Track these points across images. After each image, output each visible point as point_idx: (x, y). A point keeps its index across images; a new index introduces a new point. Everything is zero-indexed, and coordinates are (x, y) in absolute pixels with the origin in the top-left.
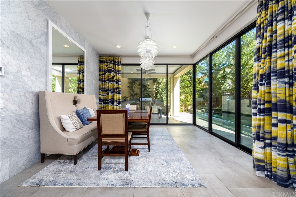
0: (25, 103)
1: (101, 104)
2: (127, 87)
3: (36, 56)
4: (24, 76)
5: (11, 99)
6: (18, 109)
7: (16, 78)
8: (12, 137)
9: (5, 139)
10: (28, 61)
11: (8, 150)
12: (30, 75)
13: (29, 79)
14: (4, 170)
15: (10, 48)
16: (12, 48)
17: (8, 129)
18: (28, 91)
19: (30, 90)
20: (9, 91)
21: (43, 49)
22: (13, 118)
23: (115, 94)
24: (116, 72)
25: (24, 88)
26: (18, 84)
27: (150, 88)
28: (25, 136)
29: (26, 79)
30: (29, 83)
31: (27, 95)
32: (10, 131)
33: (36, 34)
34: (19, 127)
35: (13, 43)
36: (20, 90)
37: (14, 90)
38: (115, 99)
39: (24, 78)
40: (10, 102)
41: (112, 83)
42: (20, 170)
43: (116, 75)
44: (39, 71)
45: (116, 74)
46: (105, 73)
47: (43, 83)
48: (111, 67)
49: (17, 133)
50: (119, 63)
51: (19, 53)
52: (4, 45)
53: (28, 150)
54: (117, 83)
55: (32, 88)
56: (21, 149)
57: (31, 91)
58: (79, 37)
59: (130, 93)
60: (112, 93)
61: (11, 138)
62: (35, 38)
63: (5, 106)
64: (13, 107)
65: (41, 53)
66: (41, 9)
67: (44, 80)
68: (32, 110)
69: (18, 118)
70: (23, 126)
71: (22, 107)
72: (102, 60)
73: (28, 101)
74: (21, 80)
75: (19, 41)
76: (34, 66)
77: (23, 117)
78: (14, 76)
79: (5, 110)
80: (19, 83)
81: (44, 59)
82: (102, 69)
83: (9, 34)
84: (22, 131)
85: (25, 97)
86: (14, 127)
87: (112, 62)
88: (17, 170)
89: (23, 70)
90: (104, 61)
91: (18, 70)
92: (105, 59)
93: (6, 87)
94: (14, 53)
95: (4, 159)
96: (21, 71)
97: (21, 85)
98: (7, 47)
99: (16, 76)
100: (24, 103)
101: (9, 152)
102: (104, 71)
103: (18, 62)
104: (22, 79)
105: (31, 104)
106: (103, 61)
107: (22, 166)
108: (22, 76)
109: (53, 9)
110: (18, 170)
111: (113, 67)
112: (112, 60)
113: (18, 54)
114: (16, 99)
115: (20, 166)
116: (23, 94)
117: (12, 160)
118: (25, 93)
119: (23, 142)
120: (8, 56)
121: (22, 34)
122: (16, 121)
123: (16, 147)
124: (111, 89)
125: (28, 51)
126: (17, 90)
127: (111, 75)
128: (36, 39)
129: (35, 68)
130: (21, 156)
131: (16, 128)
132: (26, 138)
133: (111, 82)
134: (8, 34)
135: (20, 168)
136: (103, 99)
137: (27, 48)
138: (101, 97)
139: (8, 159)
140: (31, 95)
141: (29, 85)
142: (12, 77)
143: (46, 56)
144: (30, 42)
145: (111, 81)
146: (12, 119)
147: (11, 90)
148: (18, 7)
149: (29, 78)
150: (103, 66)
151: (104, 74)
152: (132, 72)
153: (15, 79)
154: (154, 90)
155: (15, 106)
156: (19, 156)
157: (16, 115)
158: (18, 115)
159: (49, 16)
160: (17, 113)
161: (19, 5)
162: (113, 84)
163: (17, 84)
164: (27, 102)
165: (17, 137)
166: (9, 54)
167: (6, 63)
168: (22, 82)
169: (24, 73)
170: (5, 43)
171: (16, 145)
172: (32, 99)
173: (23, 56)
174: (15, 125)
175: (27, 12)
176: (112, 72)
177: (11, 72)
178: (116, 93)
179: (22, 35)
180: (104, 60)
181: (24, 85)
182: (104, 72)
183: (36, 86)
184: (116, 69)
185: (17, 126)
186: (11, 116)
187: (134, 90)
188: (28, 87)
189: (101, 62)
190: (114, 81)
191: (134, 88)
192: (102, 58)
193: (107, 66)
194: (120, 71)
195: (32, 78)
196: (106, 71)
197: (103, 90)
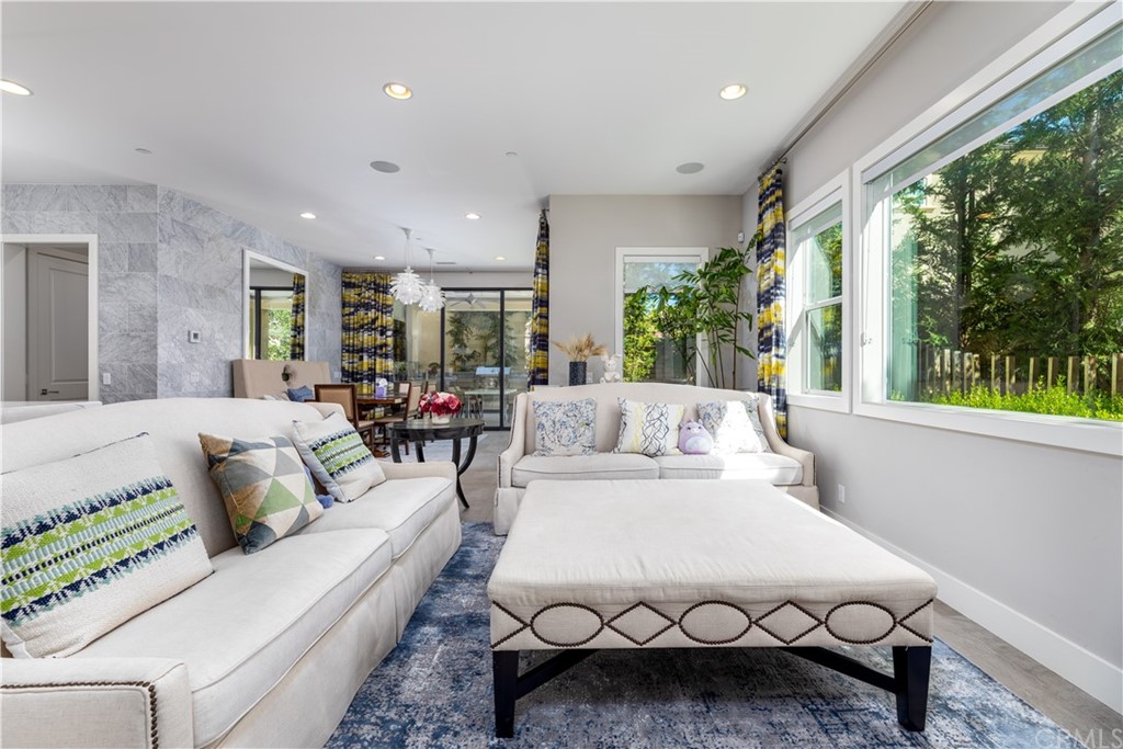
1: (346, 381)
3: (229, 309)
4: (217, 340)
7: (209, 344)
10: (221, 319)
12: (223, 338)
13: (222, 344)
15: (205, 308)
18: (221, 360)
20: (204, 361)
23: (378, 360)
24: (380, 308)
25: (216, 357)
29: (219, 344)
30: (223, 349)
31: (219, 365)
33: (230, 278)
36: (212, 360)
37: (207, 360)
38: (378, 371)
39: (217, 342)
43: (379, 317)
45: (380, 313)
46: (356, 310)
48: (370, 296)
50: (386, 288)
51: (212, 311)
52: (199, 306)
54: (382, 334)
57: (224, 360)
60: (370, 357)
63: (200, 379)
66: (236, 237)
68: (225, 386)
72: (347, 280)
74: (215, 346)
75: (212, 295)
76: (227, 323)
79: (200, 384)
80: (212, 350)
82: (349, 301)
83: (204, 290)
87: (371, 285)
89: (216, 332)
90: (354, 284)
91: (211, 333)
92: (355, 278)
93: (201, 357)
96: (214, 334)
98: (202, 307)
99: (209, 342)
100: (216, 376)
102: (352, 307)
103: (211, 322)
104: (215, 344)
106: (350, 283)
108: (215, 340)
111: (373, 297)
112: (371, 282)
116: (216, 364)
121: (215, 284)
124: (368, 348)
125: (220, 304)
126: (210, 359)
127: (369, 315)
128: (229, 284)
129: (228, 327)
133: (369, 331)
136: (350, 370)
137: (220, 301)
138: (346, 365)
143: (241, 305)
144: (223, 292)
145: (368, 328)
147: (204, 359)
148: (211, 252)
149: (222, 342)
150: (352, 295)
151: (354, 312)
153: (209, 346)
155: (208, 380)
157: (209, 391)
158: (211, 391)
159: (246, 243)
160: (210, 389)
161: (213, 248)
162: (373, 335)
163: (210, 352)
164: (220, 375)
166: (202, 314)
168: (215, 348)
169: (216, 336)
170: (200, 303)
173: (216, 314)
175: (219, 252)
176: (372, 308)
178: (381, 356)
179: (215, 286)
180: (353, 280)
181: (218, 352)
182: (352, 310)
184: (381, 301)
186: (205, 392)
188: (221, 354)
189: (347, 285)
190: (375, 329)
191: (464, 337)
192: (348, 275)
193: (359, 295)
194: (390, 306)
195: (225, 341)
196: (357, 307)
197: (348, 349)
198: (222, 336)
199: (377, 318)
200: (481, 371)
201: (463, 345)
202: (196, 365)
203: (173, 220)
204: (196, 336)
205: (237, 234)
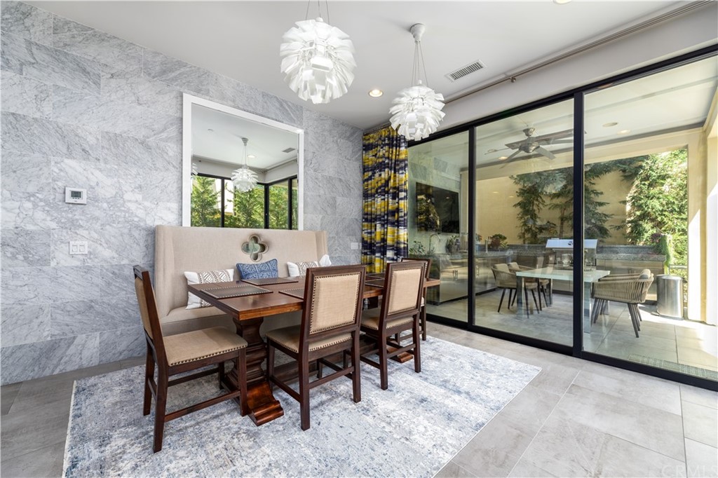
0: (131, 247)
1: (366, 254)
2: (515, 206)
3: (154, 165)
4: (129, 201)
5: (103, 240)
6: (116, 256)
7: (112, 206)
8: (105, 299)
9: (92, 301)
10: (138, 176)
11: (97, 319)
12: (141, 199)
13: (140, 206)
14: (89, 349)
15: (101, 161)
16: (105, 159)
17: (97, 286)
18: (137, 227)
19: (142, 224)
20: (100, 228)
21: (172, 149)
22: (107, 270)
23: (390, 229)
24: (393, 165)
25: (128, 222)
26: (116, 215)
27: (601, 204)
28: (131, 302)
29: (133, 207)
30: (141, 213)
31: (136, 233)
32: (101, 290)
33: (156, 126)
34: (118, 285)
35: (106, 151)
36: (120, 225)
37: (108, 227)
38: (389, 242)
39: (129, 204)
40: (101, 244)
41: (384, 199)
42: (119, 356)
43: (392, 176)
44: (162, 191)
45: (393, 172)
46: (374, 174)
47: (172, 212)
48: (383, 156)
49: (113, 295)
50: (400, 140)
51: (119, 165)
52: (90, 157)
53: (136, 326)
54: (394, 198)
55: (145, 221)
56: (123, 322)
57: (144, 227)
58: (281, 105)
59: (525, 224)
60: (383, 225)
61: (103, 302)
62: (153, 133)
63: (91, 250)
64: (107, 253)
65: (167, 158)
66: (168, 78)
67: (175, 206)
68: (146, 259)
69: (116, 271)
70: (126, 285)
71: (124, 253)
72: (367, 142)
73: (138, 244)
74: (123, 209)
75: (118, 146)
76: (151, 182)
77: (125, 270)
78: (108, 203)
79: (92, 256)
80: (119, 214)
81: (174, 166)
82: (368, 165)
83: (100, 138)
84: (124, 292)
85: (131, 235)
86: (109, 284)
87: (387, 142)
88: (114, 354)
89: (126, 192)
90: (372, 144)
91: (117, 193)
92: (372, 138)
93: (94, 221)
94: (108, 166)
95: (90, 332)
96: (123, 194)
97: (122, 216)
98: (96, 159)
99: (112, 204)
100: (128, 247)
101: (99, 323)
102: (371, 170)
103: (116, 179)
104: (123, 206)
105: (144, 249)
106: (369, 144)
107: (124, 351)
108: (124, 202)
109: (199, 68)
110: (117, 355)
111: (387, 155)
112: (386, 137)
113: (116, 167)
114: (113, 240)
115: (120, 348)
116: (126, 231)
117: (105, 336)
118: (130, 231)
119: (126, 311)
120: (97, 173)
121: (125, 133)
122: (111, 275)
123: (113, 318)
124: (380, 215)
125: (136, 158)
126: (115, 225)
127: (383, 176)
128: (155, 135)
129: (153, 186)
130: (121, 334)
131: (113, 288)
132: (133, 305)
133: (382, 195)
134: (98, 139)
135: (121, 354)
136: (369, 241)
137: (135, 154)
138: (366, 236)
139: (98, 334)
140: (144, 233)
141: (139, 216)
142: (105, 205)
143: (179, 161)
144: (142, 143)
145: (380, 194)
146: (105, 271)
147: (102, 225)
148: (117, 91)
149: (140, 204)
150: (370, 158)
151: (371, 176)
152: (503, 158)
153: (111, 208)
154: (628, 208)
155: (110, 251)
156: (119, 333)
157: (112, 266)
158: (116, 265)
159: (188, 85)
160: (115, 262)
161: (119, 87)
162: (386, 200)
163: (114, 216)
164: (135, 245)
165: (114, 301)
166: (98, 169)
167: (93, 184)
168: (124, 211)
169: (127, 197)
170: (92, 154)
171: (112, 313)
172: (147, 241)
173: (126, 169)
174: (111, 281)
175: (134, 94)
176: (385, 168)
177: (103, 197)
178: (393, 224)
179: (124, 135)
180: (371, 141)
181: (129, 217)
182: (370, 173)
183: (156, 217)
184: (394, 157)
185: (114, 283)
186: (102, 266)
187: (537, 212)
188: (136, 219)
189: (367, 148)
190: (388, 192)
191: (535, 208)
192: (367, 137)
193: (375, 156)
194: (403, 160)
195: (147, 204)
196: (373, 169)
197: (369, 218)
198: (139, 197)
199: (390, 178)
200: (553, 243)
201: (534, 217)
202: (81, 231)
203: (29, 43)
204: (76, 195)
205: (172, 75)
